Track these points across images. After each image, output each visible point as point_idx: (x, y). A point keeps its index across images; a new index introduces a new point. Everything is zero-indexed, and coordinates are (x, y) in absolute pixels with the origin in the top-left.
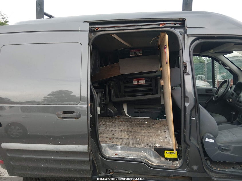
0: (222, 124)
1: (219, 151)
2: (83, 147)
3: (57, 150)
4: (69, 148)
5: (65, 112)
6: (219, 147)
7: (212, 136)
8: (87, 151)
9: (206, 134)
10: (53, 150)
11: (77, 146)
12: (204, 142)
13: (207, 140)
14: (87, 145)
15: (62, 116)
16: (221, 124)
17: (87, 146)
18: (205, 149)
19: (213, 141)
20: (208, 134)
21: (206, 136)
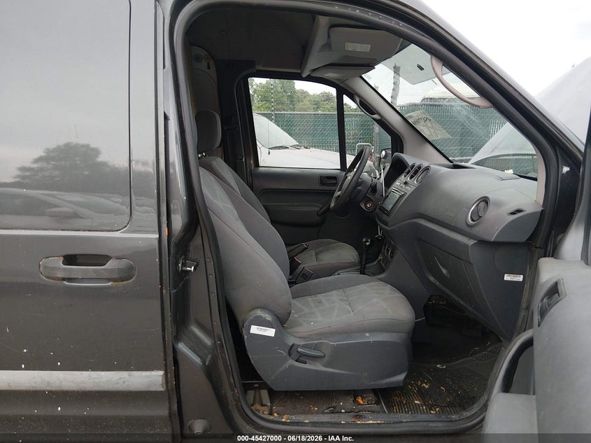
0: (339, 272)
1: (291, 362)
2: (147, 377)
3: (49, 388)
4: (96, 380)
5: (70, 260)
6: (291, 350)
7: (268, 317)
8: (162, 389)
9: (253, 313)
10: (38, 389)
11: (124, 374)
12: (246, 337)
13: (255, 330)
14: (159, 369)
15: (60, 275)
16: (337, 273)
17: (162, 373)
18: (250, 357)
19: (271, 332)
20: (259, 313)
21: (251, 318)
